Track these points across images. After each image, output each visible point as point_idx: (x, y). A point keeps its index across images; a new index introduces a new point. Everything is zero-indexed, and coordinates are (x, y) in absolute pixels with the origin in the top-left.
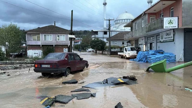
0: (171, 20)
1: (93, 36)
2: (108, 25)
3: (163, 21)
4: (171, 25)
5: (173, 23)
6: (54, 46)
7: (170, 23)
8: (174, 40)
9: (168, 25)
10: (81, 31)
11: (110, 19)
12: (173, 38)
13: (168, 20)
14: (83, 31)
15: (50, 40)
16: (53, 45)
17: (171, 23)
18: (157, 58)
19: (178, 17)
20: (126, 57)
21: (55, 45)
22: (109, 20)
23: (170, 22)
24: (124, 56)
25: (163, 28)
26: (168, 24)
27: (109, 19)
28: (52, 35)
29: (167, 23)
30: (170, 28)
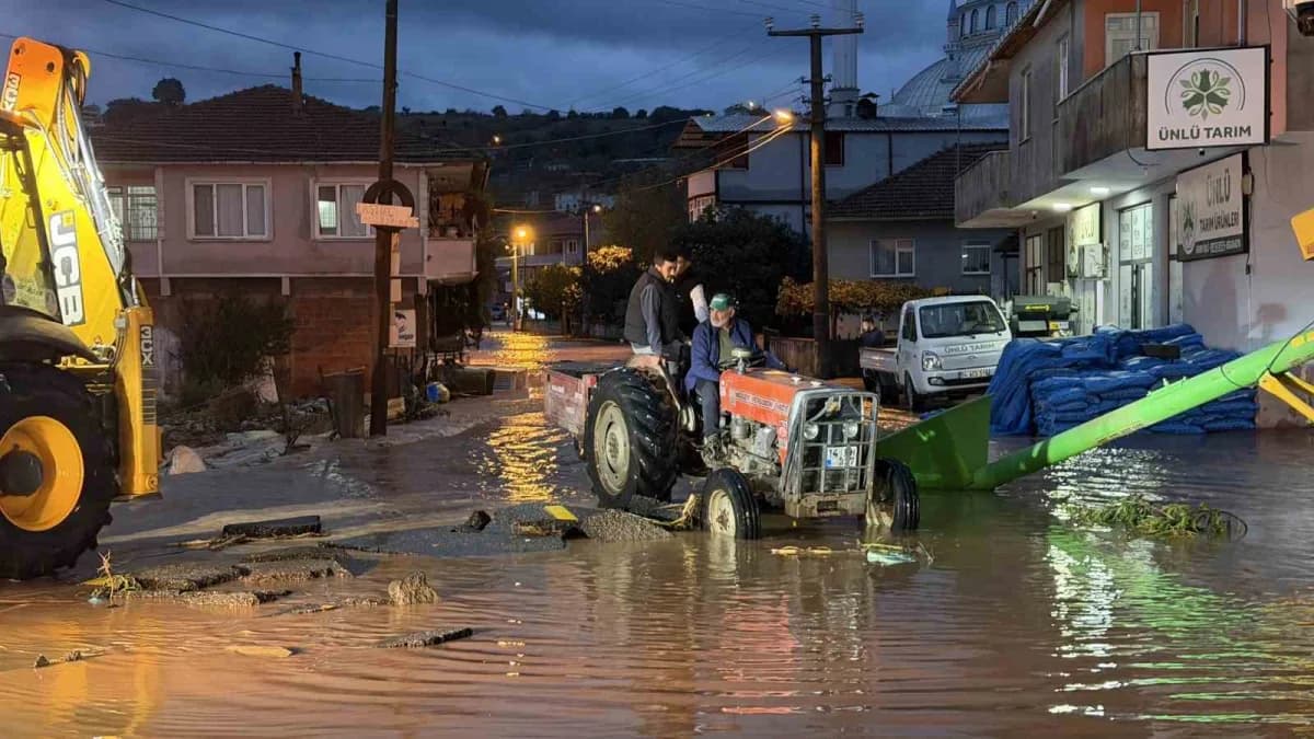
0: (1205, 74)
1: (699, 184)
2: (808, 87)
3: (1146, 78)
4: (1205, 115)
5: (1223, 103)
6: (286, 290)
7: (1197, 99)
8: (1245, 237)
9: (1183, 120)
10: (620, 113)
11: (823, 25)
12: (1239, 230)
13: (1186, 76)
14: (642, 113)
15: (246, 236)
16: (279, 280)
17: (1213, 98)
18: (1098, 395)
19: (1268, 48)
20: (909, 390)
21: (292, 280)
22: (816, 36)
23: (1205, 94)
24: (902, 381)
25: (1146, 144)
26: (1187, 105)
27: (810, 26)
28: (269, 180)
29: (1177, 102)
30: (1202, 141)
